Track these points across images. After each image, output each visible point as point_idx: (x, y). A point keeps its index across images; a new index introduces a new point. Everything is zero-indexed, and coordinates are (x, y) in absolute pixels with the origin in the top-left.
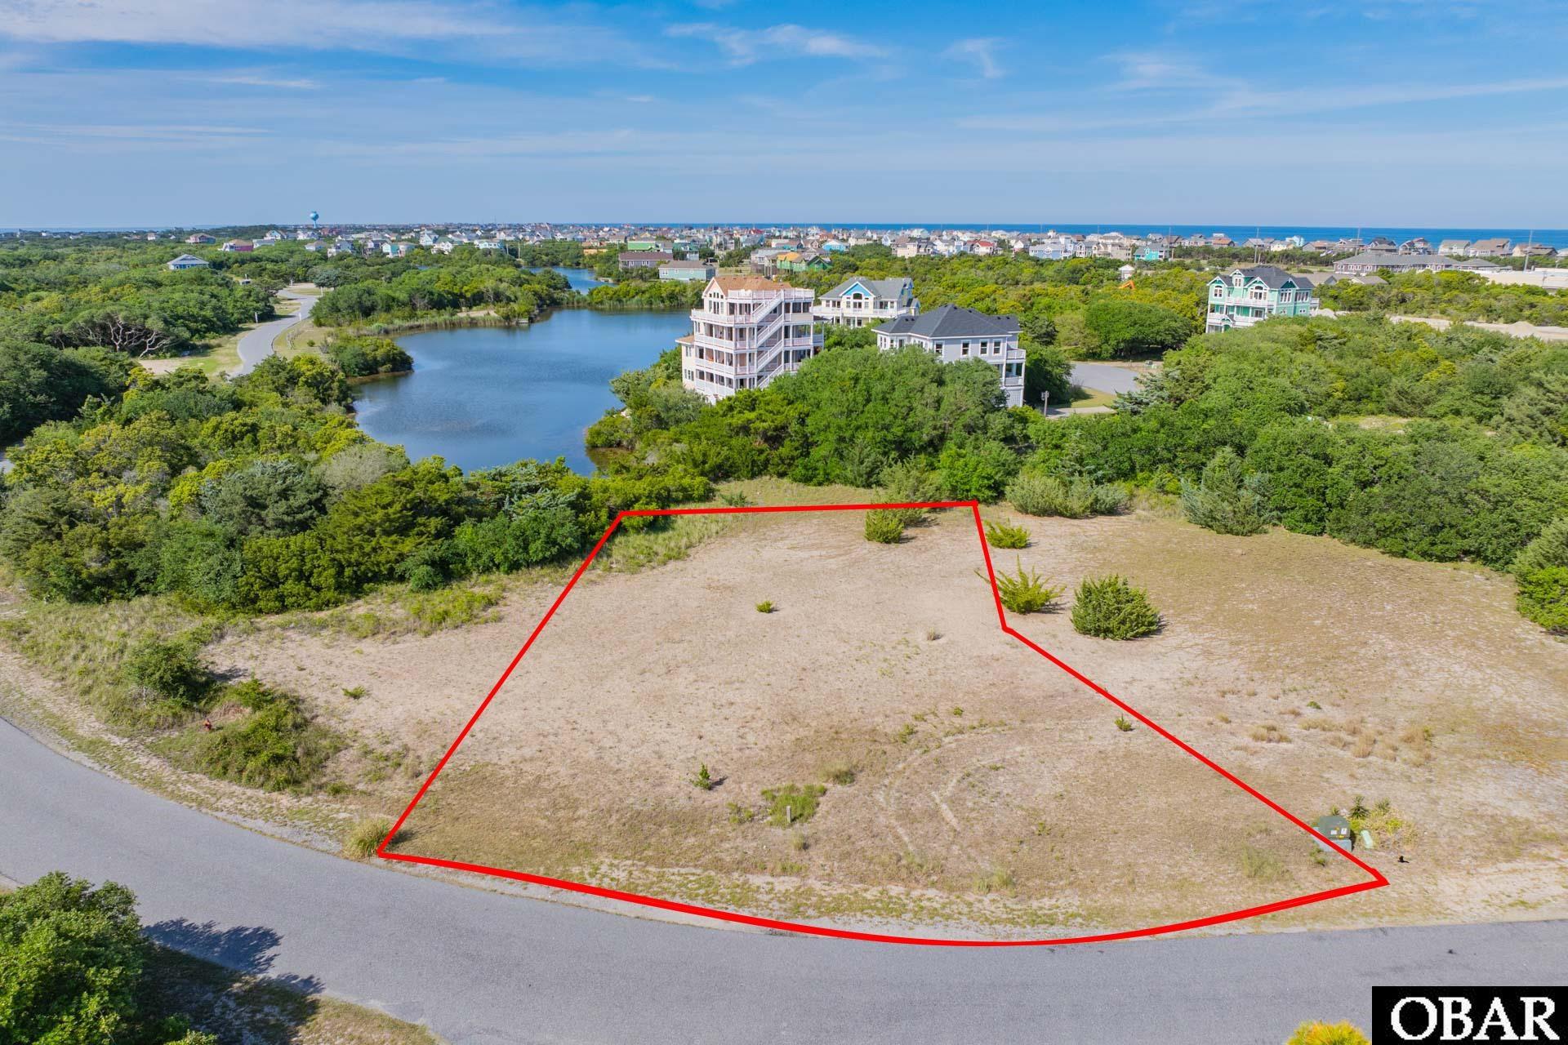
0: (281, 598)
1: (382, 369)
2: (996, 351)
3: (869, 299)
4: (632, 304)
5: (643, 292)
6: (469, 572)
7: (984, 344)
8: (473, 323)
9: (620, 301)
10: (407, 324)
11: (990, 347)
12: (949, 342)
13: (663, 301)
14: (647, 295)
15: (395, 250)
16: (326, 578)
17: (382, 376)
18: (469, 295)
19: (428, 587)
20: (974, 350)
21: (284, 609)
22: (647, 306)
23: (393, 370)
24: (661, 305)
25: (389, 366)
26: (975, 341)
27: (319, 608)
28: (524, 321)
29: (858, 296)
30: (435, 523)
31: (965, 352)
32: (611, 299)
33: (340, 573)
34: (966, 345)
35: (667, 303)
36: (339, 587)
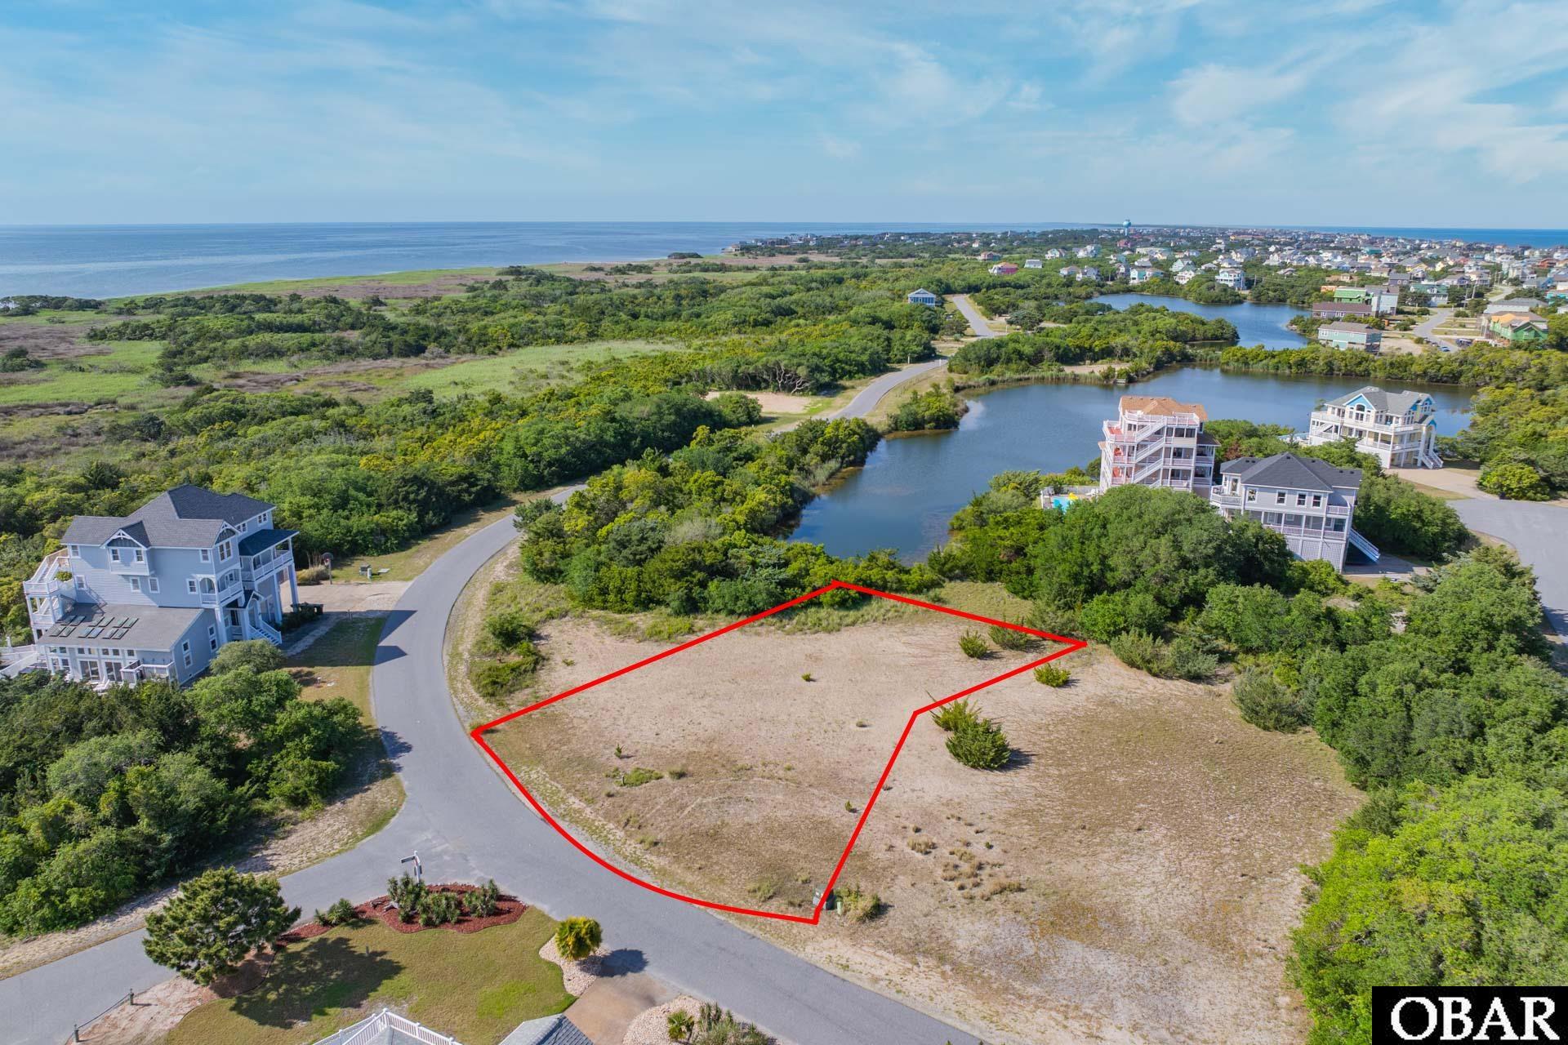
0: (605, 601)
1: (927, 426)
2: (1316, 504)
3: (1371, 412)
4: (1258, 368)
5: (1273, 357)
6: (707, 610)
7: (1302, 496)
8: (1076, 379)
9: (1246, 364)
10: (1017, 376)
11: (1309, 499)
12: (1262, 490)
13: (1290, 367)
14: (1276, 360)
15: (1141, 276)
16: (629, 596)
17: (927, 431)
18: (1097, 349)
19: (677, 613)
20: (1291, 499)
21: (604, 608)
22: (1272, 371)
23: (936, 428)
24: (1287, 371)
25: (933, 424)
26: (1294, 492)
27: (620, 612)
28: (1122, 381)
29: (1361, 408)
30: (700, 575)
31: (1281, 501)
32: (1238, 360)
33: (639, 595)
34: (1282, 495)
35: (1294, 370)
36: (636, 604)
